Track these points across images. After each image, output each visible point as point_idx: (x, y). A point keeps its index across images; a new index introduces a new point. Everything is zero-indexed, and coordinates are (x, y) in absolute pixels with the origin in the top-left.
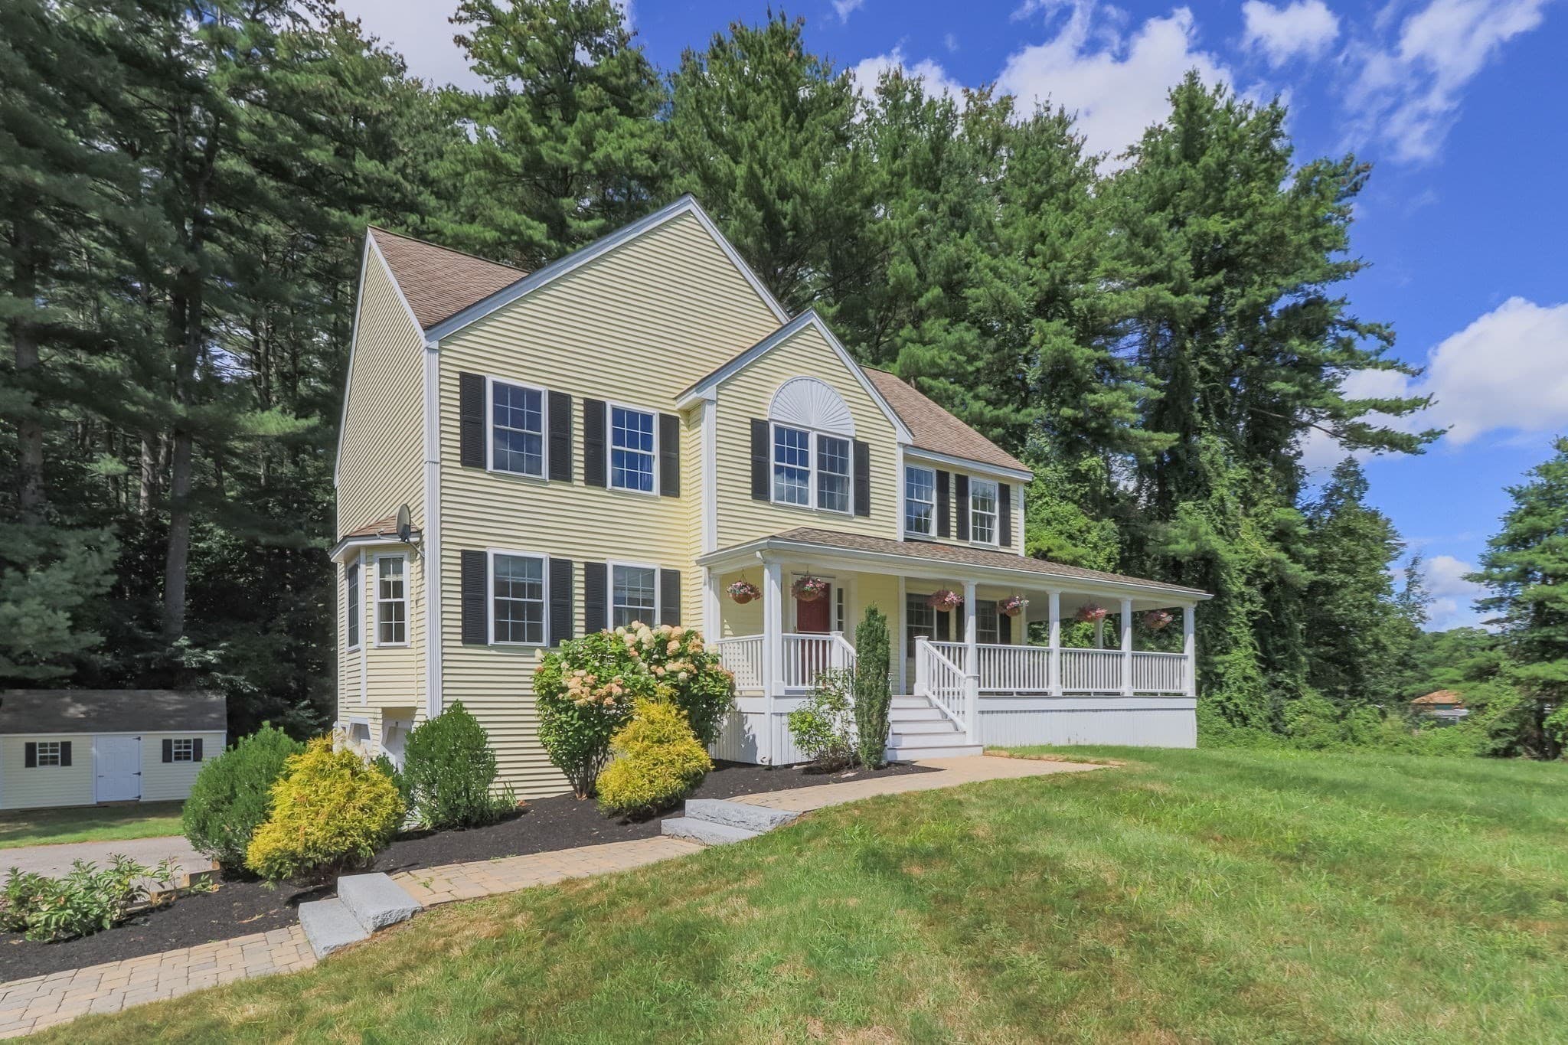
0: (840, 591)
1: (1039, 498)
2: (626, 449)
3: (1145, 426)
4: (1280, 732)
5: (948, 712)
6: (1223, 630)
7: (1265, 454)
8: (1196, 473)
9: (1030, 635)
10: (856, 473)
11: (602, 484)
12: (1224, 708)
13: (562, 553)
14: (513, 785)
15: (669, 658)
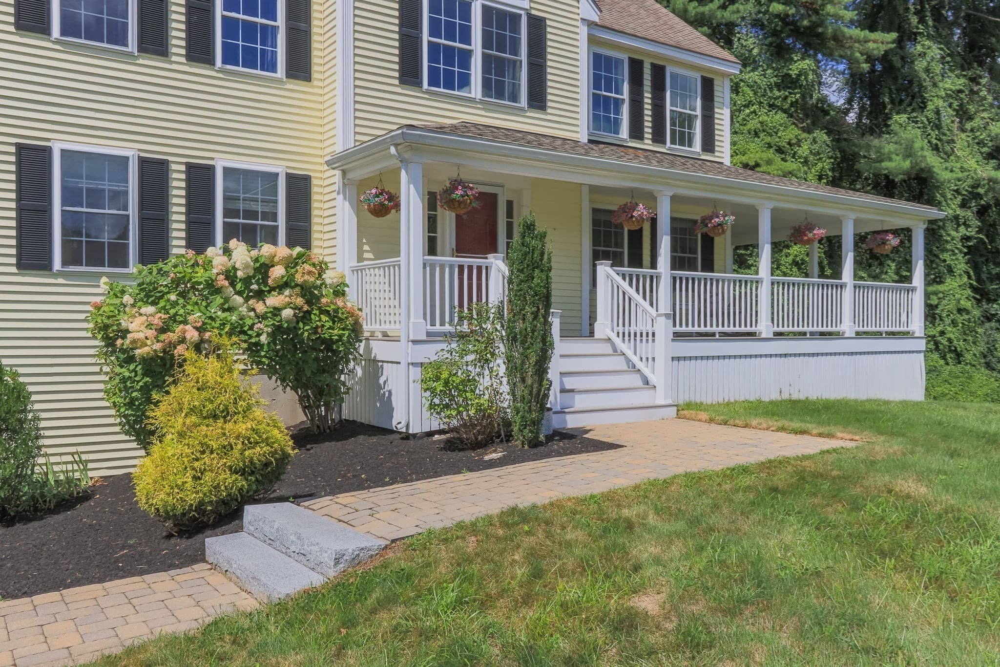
0: (510, 204)
1: (747, 106)
2: (241, 16)
3: (861, 25)
4: (994, 369)
5: (635, 359)
6: (937, 256)
7: (981, 64)
8: (911, 82)
9: (735, 261)
10: (530, 55)
11: (209, 60)
12: (936, 344)
13: (156, 150)
14: (84, 457)
15: (273, 289)
